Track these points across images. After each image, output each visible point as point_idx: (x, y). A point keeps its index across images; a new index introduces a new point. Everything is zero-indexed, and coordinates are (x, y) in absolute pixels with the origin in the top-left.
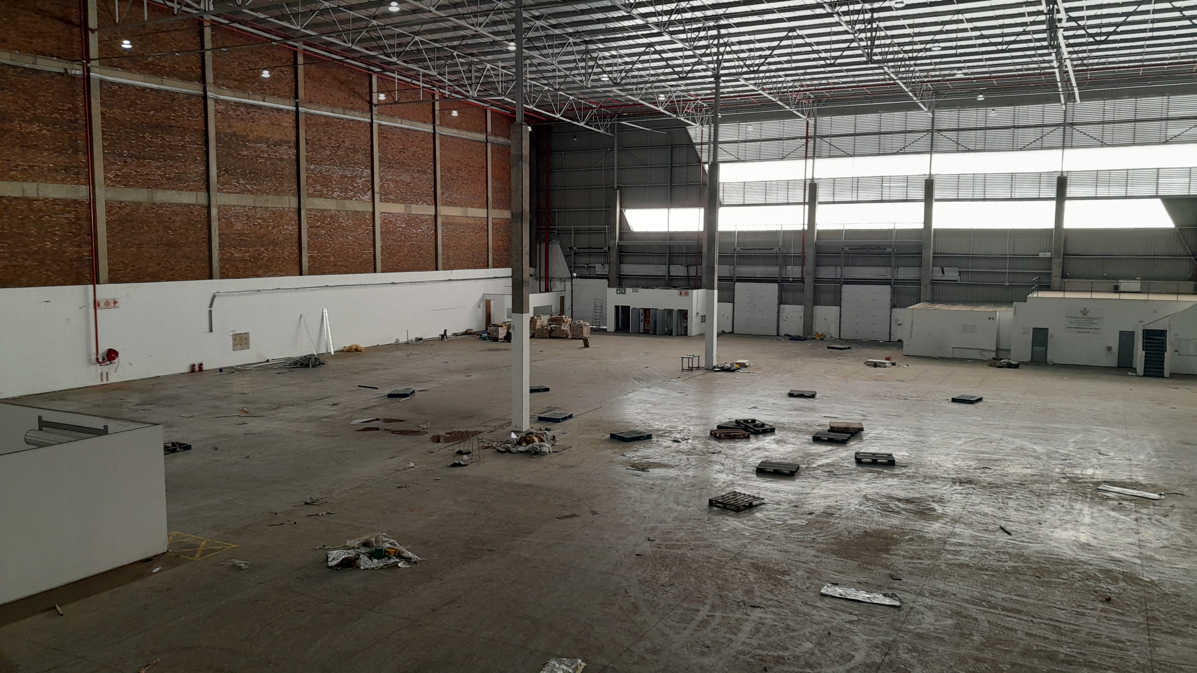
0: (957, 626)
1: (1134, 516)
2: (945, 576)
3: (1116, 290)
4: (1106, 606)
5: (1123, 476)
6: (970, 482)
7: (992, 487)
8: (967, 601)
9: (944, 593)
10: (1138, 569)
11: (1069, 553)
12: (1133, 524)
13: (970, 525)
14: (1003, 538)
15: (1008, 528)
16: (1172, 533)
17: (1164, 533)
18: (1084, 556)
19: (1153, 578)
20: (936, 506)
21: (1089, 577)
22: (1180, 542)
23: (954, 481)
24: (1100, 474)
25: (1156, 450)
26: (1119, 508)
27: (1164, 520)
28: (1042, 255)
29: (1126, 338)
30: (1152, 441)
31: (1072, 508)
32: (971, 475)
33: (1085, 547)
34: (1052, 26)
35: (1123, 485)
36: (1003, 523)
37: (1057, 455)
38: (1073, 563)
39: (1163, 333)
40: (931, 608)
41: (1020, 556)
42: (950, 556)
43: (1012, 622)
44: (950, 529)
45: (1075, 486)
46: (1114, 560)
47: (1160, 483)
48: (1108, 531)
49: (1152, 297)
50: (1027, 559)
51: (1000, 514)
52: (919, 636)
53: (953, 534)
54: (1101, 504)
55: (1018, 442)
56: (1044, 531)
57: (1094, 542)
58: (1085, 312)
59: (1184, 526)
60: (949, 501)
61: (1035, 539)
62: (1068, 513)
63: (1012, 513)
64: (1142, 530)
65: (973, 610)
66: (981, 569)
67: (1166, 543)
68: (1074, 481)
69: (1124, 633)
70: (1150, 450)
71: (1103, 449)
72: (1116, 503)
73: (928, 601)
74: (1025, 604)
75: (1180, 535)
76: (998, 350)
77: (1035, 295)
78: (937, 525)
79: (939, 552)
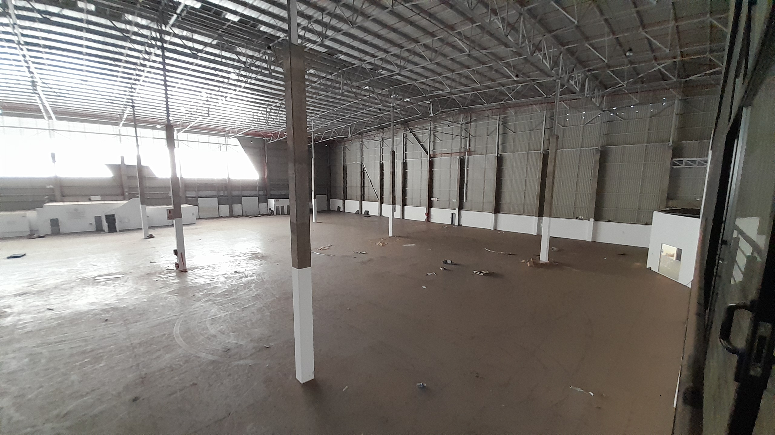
0: (30, 361)
1: (113, 285)
2: (19, 341)
3: (90, 200)
4: (106, 323)
5: (106, 272)
6: (25, 293)
7: (40, 293)
8: (34, 347)
9: (20, 349)
10: (118, 304)
11: (86, 309)
12: (113, 289)
13: (30, 313)
14: (49, 313)
15: (51, 308)
16: (129, 287)
17: (126, 288)
18: (93, 307)
19: (125, 306)
20: (6, 310)
21: (96, 315)
22: (133, 289)
23: (16, 296)
24: (95, 274)
25: (118, 259)
26: (106, 284)
27: (125, 284)
28: (48, 187)
29: (98, 220)
30: (116, 256)
31: (84, 290)
32: (25, 290)
33: (92, 304)
35: (106, 275)
36: (48, 307)
37: (72, 271)
38: (88, 312)
39: (113, 216)
40: (14, 358)
41: (60, 318)
42: (20, 331)
43: (61, 346)
44: (17, 318)
45: (84, 281)
46: (106, 305)
47: (120, 270)
48: (102, 294)
49: (106, 202)
50: (64, 318)
51: (46, 303)
52: (9, 373)
53: (20, 320)
54: (97, 285)
55: (51, 270)
56: (70, 304)
57: (96, 301)
58: (76, 210)
59: (134, 283)
60: (14, 306)
61: (68, 308)
62: (82, 293)
63: (53, 301)
64: (117, 290)
65: (38, 350)
66: (40, 330)
67: (127, 291)
68: (82, 279)
69: (115, 330)
70: (115, 260)
71: (95, 264)
72: (104, 283)
73: (12, 355)
74: (66, 337)
75: (132, 287)
76: (31, 231)
77: (47, 204)
78: (9, 319)
79: (13, 331)
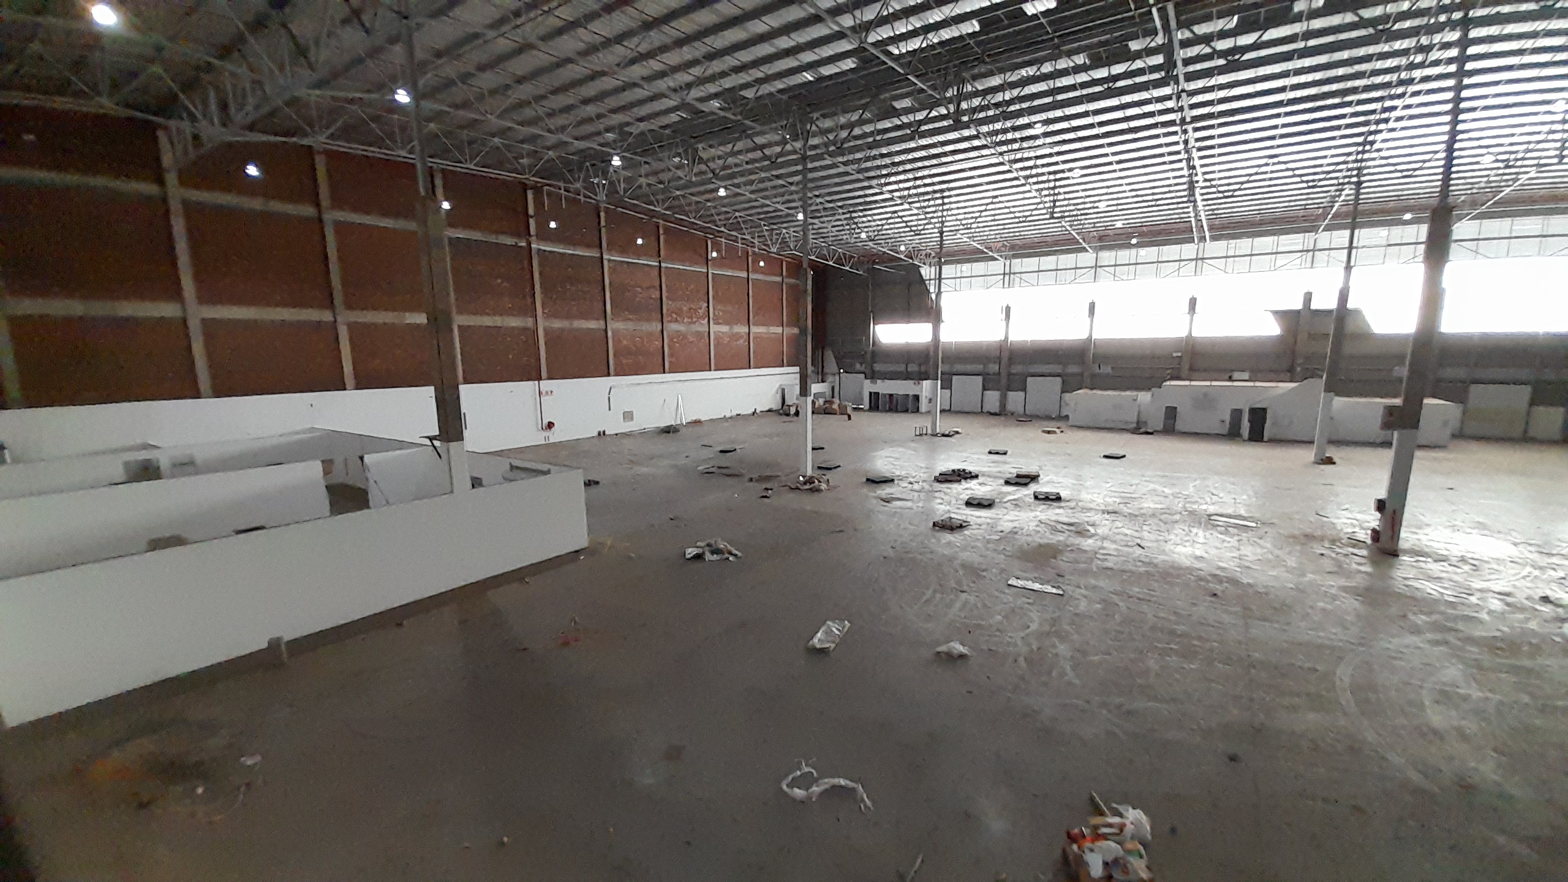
0: (1104, 609)
1: (1236, 538)
2: (1095, 575)
3: (1230, 379)
4: (1213, 599)
5: (1230, 511)
6: (1115, 512)
7: (1132, 516)
8: (1111, 592)
9: (1095, 587)
10: (1239, 574)
11: (1187, 563)
12: (1236, 544)
13: (1114, 542)
14: (1138, 551)
15: (1142, 545)
16: (1265, 550)
17: (1259, 550)
18: (1198, 565)
19: (1251, 581)
20: (1090, 528)
21: (1201, 579)
22: (1270, 557)
23: (1103, 512)
24: (1212, 509)
25: (1256, 493)
26: (1226, 533)
27: (1261, 542)
28: (1175, 355)
29: (1237, 414)
30: (1253, 486)
31: (1190, 531)
32: (1116, 508)
33: (1198, 558)
34: (1192, 186)
35: (1230, 516)
36: (1139, 541)
37: (1180, 495)
38: (1190, 570)
39: (1264, 410)
40: (1085, 597)
41: (1150, 564)
42: (1099, 562)
43: (1145, 607)
44: (1099, 543)
45: (1193, 517)
46: (1220, 568)
47: (1257, 515)
48: (1217, 548)
49: (1258, 384)
50: (1156, 566)
51: (1136, 534)
52: (1077, 615)
53: (1103, 548)
54: (1212, 529)
55: (1152, 486)
56: (1169, 547)
57: (1205, 555)
58: (1205, 395)
59: (1275, 546)
60: (1099, 525)
61: (1164, 552)
62: (1187, 535)
63: (1146, 534)
64: (1242, 547)
65: (1115, 598)
66: (1123, 571)
67: (1260, 557)
68: (1192, 513)
69: (1226, 618)
70: (1251, 492)
71: (1215, 492)
72: (1223, 529)
73: (1083, 591)
74: (1153, 596)
75: (1272, 553)
76: (1138, 423)
77: (1168, 383)
78: (1090, 541)
79: (1092, 560)
